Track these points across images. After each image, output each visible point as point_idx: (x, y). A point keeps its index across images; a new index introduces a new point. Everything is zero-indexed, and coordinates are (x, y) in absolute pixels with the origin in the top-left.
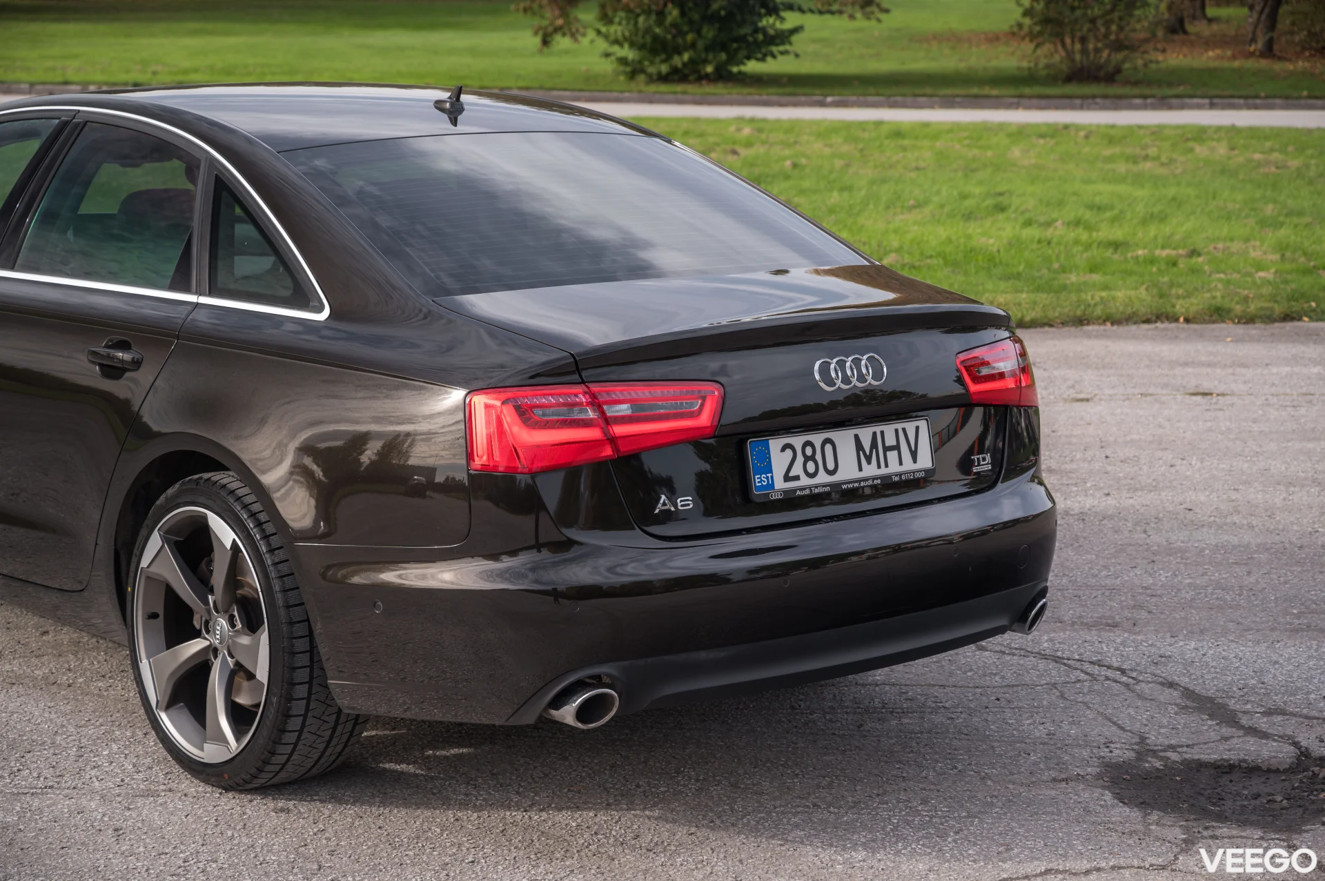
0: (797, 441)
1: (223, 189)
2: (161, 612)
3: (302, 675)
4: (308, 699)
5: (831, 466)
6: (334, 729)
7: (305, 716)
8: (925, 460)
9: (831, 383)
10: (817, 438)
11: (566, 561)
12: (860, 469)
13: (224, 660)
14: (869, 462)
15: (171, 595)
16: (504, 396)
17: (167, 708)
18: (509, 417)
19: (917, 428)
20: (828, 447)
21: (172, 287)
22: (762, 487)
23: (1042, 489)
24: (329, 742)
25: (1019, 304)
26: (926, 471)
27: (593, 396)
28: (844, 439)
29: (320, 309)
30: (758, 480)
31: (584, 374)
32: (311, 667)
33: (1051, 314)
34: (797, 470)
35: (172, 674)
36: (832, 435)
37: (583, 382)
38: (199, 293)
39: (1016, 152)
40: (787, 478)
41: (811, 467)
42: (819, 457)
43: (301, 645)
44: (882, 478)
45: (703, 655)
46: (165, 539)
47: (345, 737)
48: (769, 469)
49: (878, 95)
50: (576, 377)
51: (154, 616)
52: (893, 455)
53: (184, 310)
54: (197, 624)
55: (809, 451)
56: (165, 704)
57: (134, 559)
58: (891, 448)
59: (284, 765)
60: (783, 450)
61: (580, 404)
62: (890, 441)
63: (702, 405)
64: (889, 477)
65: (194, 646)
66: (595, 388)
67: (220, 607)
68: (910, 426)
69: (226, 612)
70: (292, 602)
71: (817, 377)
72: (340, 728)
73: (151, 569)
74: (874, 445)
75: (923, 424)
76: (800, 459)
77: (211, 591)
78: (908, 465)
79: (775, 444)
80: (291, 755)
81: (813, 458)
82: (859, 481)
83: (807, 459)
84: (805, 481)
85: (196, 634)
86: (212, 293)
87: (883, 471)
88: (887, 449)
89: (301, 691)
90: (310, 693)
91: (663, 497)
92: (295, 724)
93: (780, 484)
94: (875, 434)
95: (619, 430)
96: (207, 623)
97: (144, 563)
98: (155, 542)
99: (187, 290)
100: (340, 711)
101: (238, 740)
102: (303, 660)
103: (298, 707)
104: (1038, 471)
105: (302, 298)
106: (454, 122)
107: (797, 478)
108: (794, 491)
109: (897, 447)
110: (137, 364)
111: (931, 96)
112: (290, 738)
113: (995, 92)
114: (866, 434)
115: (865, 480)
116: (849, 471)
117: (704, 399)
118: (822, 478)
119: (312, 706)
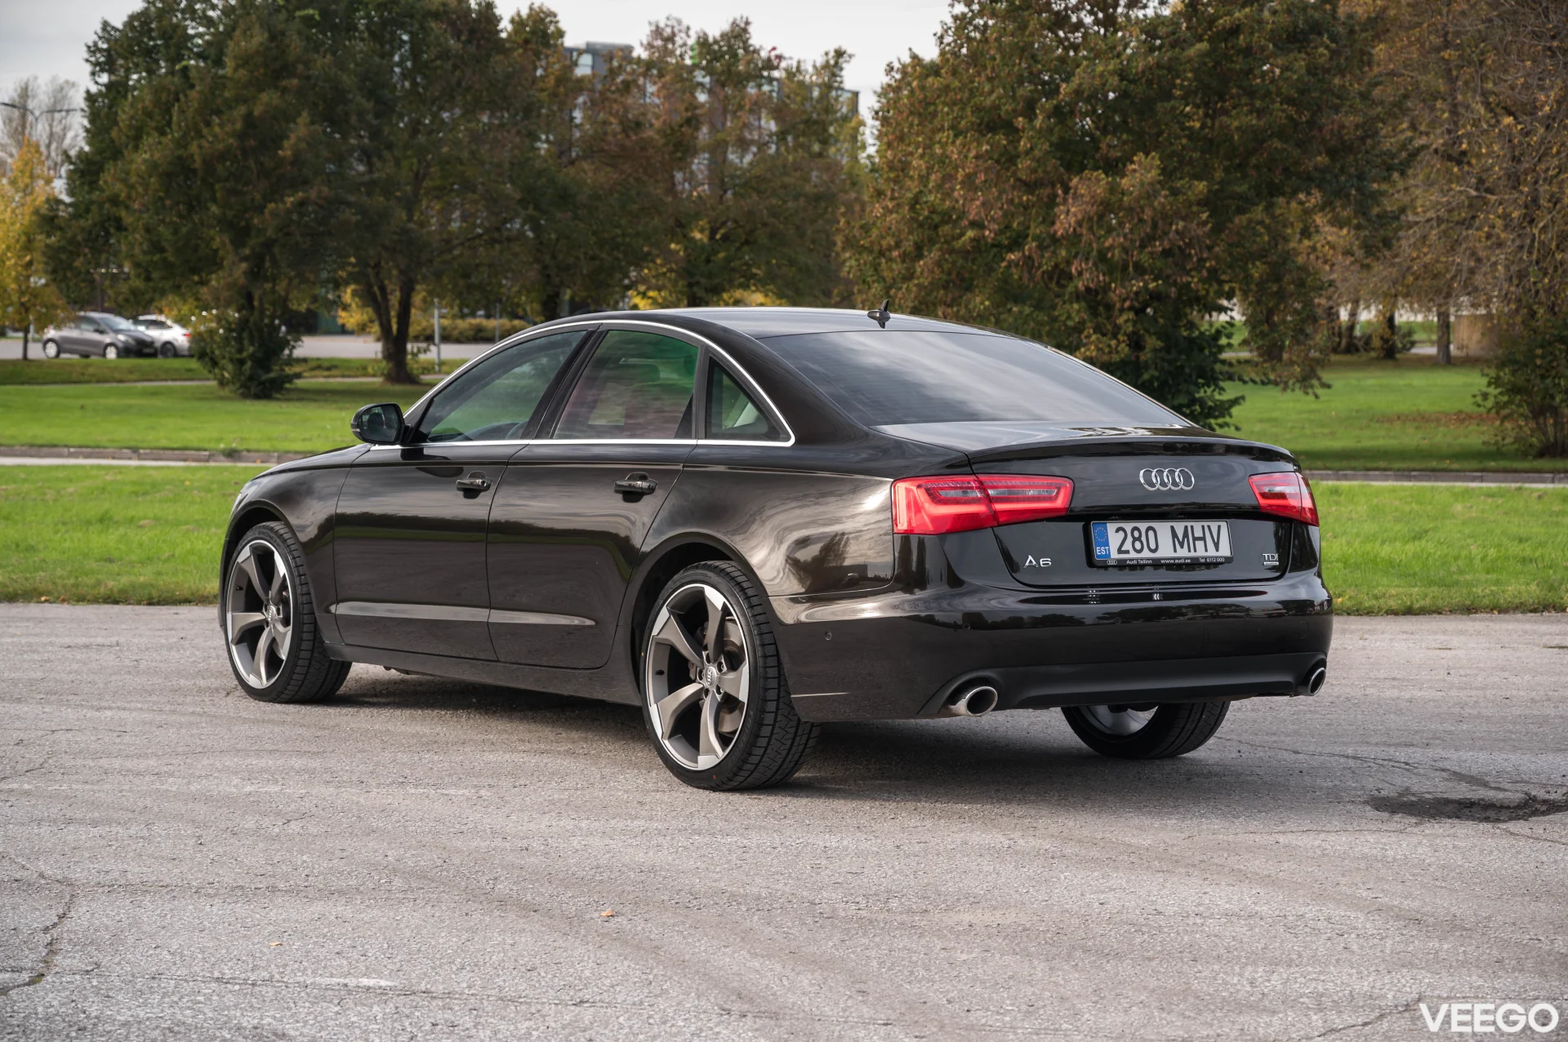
0: (1128, 526)
1: (715, 366)
2: (665, 670)
3: (772, 694)
4: (776, 713)
5: (1153, 546)
6: (794, 739)
7: (774, 726)
8: (1225, 550)
9: (1153, 485)
10: (1143, 526)
11: (958, 595)
12: (1175, 551)
13: (714, 696)
14: (1182, 547)
15: (674, 652)
16: (917, 483)
17: (670, 737)
18: (921, 496)
19: (1219, 527)
20: (1151, 533)
21: (677, 437)
22: (1101, 556)
23: (1319, 581)
24: (790, 750)
25: (1411, 595)
26: (1226, 558)
27: (981, 483)
28: (1163, 528)
29: (788, 439)
30: (1099, 551)
31: (974, 467)
32: (779, 688)
33: (1440, 603)
34: (1128, 546)
35: (675, 711)
36: (1154, 524)
37: (974, 474)
38: (697, 438)
39: (1459, 507)
40: (1120, 551)
41: (1138, 545)
42: (1144, 539)
43: (773, 672)
44: (1191, 558)
45: (1058, 669)
46: (670, 612)
47: (801, 747)
48: (1107, 544)
49: (1326, 468)
50: (968, 469)
51: (660, 673)
52: (1200, 544)
53: (688, 450)
54: (692, 676)
55: (1136, 534)
56: (667, 734)
57: (647, 631)
58: (1199, 539)
59: (757, 765)
60: (1118, 530)
61: (972, 488)
62: (1198, 534)
63: (1058, 493)
64: (1197, 559)
65: (688, 691)
66: (982, 477)
67: (711, 657)
68: (1214, 525)
69: (715, 661)
70: (767, 642)
71: (1142, 481)
72: (798, 739)
73: (660, 636)
74: (1186, 535)
75: (1223, 525)
76: (1130, 539)
77: (706, 648)
78: (1212, 552)
79: (1111, 527)
80: (763, 756)
81: (1139, 539)
82: (1174, 559)
83: (1135, 539)
84: (1133, 555)
85: (690, 681)
86: (706, 438)
87: (1192, 554)
88: (1195, 539)
89: (771, 706)
90: (778, 709)
91: (1030, 558)
92: (766, 731)
93: (1115, 555)
94: (1186, 527)
95: (999, 507)
96: (701, 672)
97: (655, 632)
98: (664, 614)
99: (689, 437)
100: (799, 720)
101: (724, 750)
102: (773, 683)
103: (769, 719)
104: (1320, 568)
105: (775, 433)
106: (883, 326)
107: (1127, 552)
108: (1126, 560)
109: (1203, 539)
110: (651, 490)
111: (1385, 470)
112: (763, 742)
113: (1455, 466)
114: (1180, 527)
115: (1179, 559)
116: (1166, 551)
117: (1059, 489)
118: (1146, 554)
119: (779, 718)
